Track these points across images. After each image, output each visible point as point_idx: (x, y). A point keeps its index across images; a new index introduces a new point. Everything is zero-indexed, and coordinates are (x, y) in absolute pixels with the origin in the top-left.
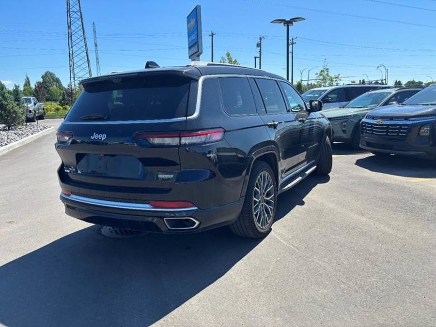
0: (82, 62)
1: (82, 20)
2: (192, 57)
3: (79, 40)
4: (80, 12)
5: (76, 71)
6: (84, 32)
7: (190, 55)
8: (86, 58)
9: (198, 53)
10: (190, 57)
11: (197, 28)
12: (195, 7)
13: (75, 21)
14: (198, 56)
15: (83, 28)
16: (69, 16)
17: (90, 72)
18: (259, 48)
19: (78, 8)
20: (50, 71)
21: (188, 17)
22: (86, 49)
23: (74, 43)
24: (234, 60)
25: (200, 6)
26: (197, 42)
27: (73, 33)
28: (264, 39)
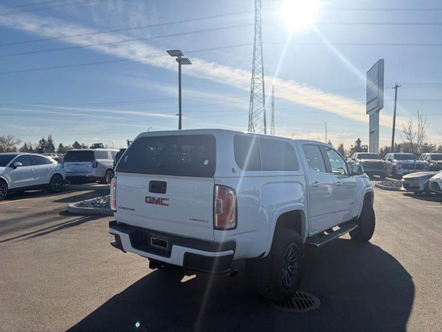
1: (263, 85)
2: (370, 113)
3: (259, 102)
4: (263, 78)
6: (264, 95)
7: (371, 108)
8: (263, 118)
12: (377, 61)
13: (257, 86)
14: (378, 112)
15: (264, 92)
16: (253, 82)
17: (265, 129)
19: (261, 75)
21: (368, 72)
25: (383, 60)
26: (377, 97)
27: (255, 96)
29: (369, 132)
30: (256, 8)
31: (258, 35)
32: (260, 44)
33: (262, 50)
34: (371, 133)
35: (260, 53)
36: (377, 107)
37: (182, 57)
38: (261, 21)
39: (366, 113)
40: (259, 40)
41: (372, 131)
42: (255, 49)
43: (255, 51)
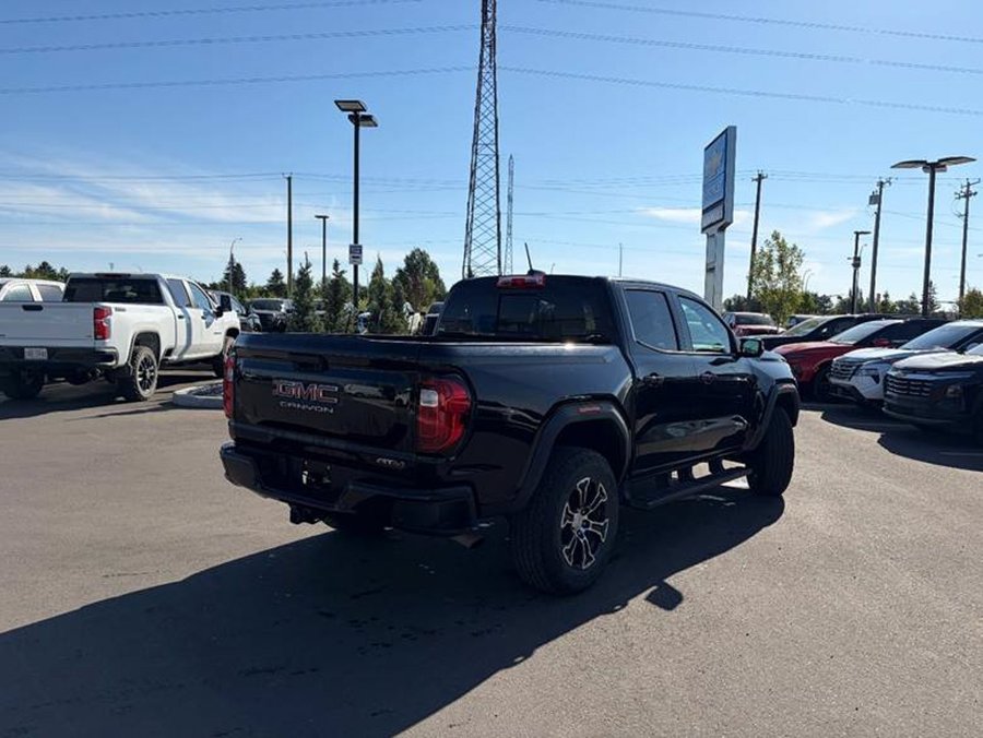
0: (487, 237)
1: (497, 158)
2: (707, 231)
3: (486, 197)
4: (496, 144)
5: (473, 256)
6: (498, 182)
7: (705, 225)
8: (495, 229)
9: (722, 223)
10: (703, 230)
11: (725, 172)
12: (723, 129)
13: (484, 160)
14: (722, 229)
15: (497, 174)
16: (475, 152)
17: (499, 257)
18: (876, 206)
19: (494, 136)
21: (706, 149)
22: (499, 214)
23: (477, 202)
25: (735, 128)
26: (723, 200)
27: (478, 183)
28: (890, 184)
31: (488, 50)
32: (492, 71)
33: (495, 83)
34: (710, 270)
35: (492, 90)
36: (721, 220)
37: (362, 113)
38: (495, 20)
39: (700, 230)
40: (490, 61)
41: (711, 266)
42: (480, 80)
43: (480, 85)
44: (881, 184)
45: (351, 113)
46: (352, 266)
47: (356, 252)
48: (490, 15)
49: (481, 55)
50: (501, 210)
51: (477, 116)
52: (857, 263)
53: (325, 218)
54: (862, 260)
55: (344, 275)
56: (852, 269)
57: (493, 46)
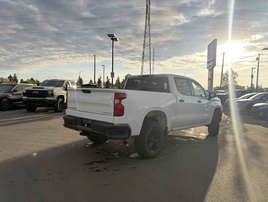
1: (150, 49)
2: (209, 68)
3: (147, 59)
4: (150, 45)
6: (150, 55)
7: (208, 66)
8: (149, 68)
10: (207, 68)
11: (214, 52)
13: (147, 50)
14: (213, 68)
15: (150, 53)
16: (144, 48)
18: (258, 61)
19: (149, 43)
20: (130, 74)
21: (208, 46)
23: (145, 61)
24: (235, 72)
25: (217, 39)
26: (213, 59)
27: (145, 56)
28: (262, 54)
29: (208, 79)
30: (147, 4)
31: (148, 20)
32: (149, 26)
33: (150, 29)
34: (209, 79)
35: (149, 31)
36: (213, 65)
37: (114, 38)
38: (149, 13)
40: (148, 23)
41: (209, 78)
42: (146, 28)
43: (146, 29)
44: (259, 55)
45: (112, 38)
46: (112, 78)
47: (112, 74)
48: (148, 11)
49: (146, 22)
50: (151, 63)
51: (145, 38)
52: (252, 77)
53: (104, 66)
54: (254, 76)
55: (109, 80)
56: (251, 78)
57: (149, 19)
